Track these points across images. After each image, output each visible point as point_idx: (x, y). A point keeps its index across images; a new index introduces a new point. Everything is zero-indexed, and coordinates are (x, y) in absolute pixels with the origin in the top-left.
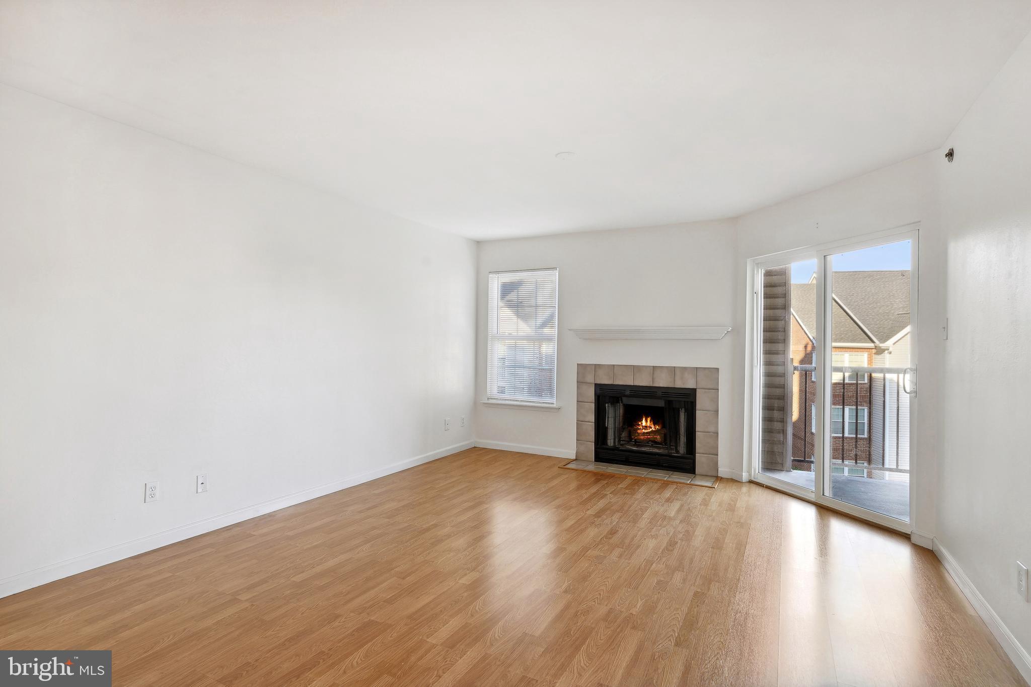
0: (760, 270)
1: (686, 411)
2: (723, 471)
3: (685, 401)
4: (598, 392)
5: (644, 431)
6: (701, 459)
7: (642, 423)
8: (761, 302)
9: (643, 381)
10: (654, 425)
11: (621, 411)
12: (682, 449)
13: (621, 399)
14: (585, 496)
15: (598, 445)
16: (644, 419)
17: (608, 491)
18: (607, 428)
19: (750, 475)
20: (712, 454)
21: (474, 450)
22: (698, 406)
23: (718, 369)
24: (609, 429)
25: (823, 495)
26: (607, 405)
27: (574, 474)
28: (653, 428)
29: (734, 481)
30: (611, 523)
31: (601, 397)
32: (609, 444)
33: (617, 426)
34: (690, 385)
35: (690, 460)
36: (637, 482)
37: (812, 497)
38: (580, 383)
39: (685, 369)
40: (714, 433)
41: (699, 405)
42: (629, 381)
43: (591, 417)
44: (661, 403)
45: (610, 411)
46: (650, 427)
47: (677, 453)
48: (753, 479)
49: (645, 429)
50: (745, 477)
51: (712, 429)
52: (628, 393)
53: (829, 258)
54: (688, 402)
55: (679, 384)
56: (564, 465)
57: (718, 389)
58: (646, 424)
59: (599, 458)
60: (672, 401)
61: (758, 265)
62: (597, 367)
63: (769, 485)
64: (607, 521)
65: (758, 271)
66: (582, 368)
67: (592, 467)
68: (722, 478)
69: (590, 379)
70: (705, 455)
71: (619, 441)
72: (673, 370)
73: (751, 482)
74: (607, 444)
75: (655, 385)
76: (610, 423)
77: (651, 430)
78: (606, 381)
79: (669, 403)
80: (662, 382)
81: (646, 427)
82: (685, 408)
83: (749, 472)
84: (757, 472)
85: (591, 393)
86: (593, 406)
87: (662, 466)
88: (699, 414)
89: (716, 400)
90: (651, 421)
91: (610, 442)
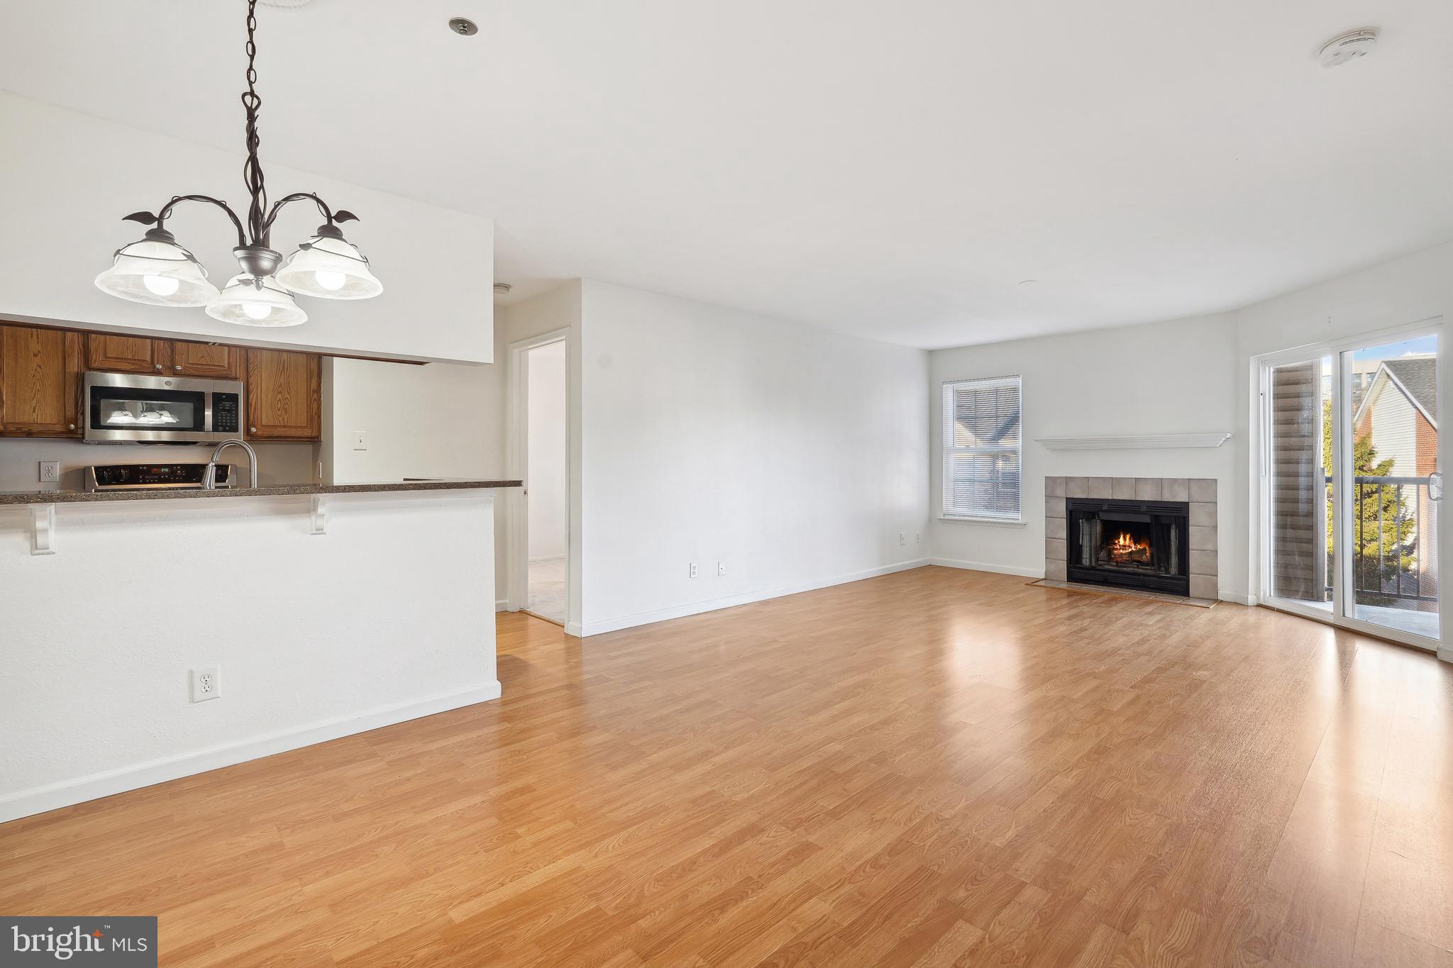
0: (1267, 368)
1: (1178, 527)
2: (1224, 592)
3: (1175, 517)
4: (1070, 508)
5: (1121, 551)
6: (1195, 581)
7: (1119, 542)
8: (1269, 403)
9: (1124, 494)
10: (1135, 544)
11: (1099, 528)
12: (1174, 570)
13: (1098, 514)
14: (1055, 606)
15: (1070, 564)
16: (1122, 536)
17: (1080, 603)
18: (1081, 547)
19: (1258, 598)
20: (1210, 575)
21: (930, 568)
22: (1191, 522)
23: (1216, 480)
24: (1083, 548)
25: (1344, 616)
26: (1081, 521)
27: (1044, 589)
28: (1133, 549)
29: (1239, 604)
30: (1081, 624)
31: (1073, 513)
32: (1084, 561)
33: (1093, 545)
34: (1181, 497)
35: (1183, 582)
36: (1114, 600)
37: (1331, 619)
38: (1049, 497)
39: (1175, 480)
40: (1212, 551)
41: (1192, 520)
42: (1107, 495)
43: (1063, 534)
44: (1147, 519)
45: (1084, 526)
46: (1130, 547)
47: (1166, 574)
48: (1262, 602)
49: (1123, 550)
50: (1252, 600)
51: (1209, 547)
52: (1105, 507)
53: (1346, 354)
54: (1179, 517)
55: (1167, 497)
56: (1033, 583)
57: (1217, 503)
58: (1124, 543)
59: (1071, 578)
60: (1158, 516)
61: (1264, 362)
62: (1068, 480)
63: (1281, 608)
64: (1079, 623)
65: (1265, 370)
66: (1051, 482)
67: (1065, 585)
68: (1222, 601)
69: (1061, 492)
70: (1202, 576)
71: (1097, 560)
72: (1159, 483)
73: (1259, 606)
74: (1082, 564)
75: (1137, 499)
76: (1086, 543)
77: (1130, 550)
78: (1079, 494)
79: (1156, 518)
80: (1147, 495)
81: (1124, 546)
82: (1176, 524)
83: (1257, 595)
84: (1268, 596)
85: (1062, 508)
86: (1064, 523)
87: (1149, 588)
88: (1192, 530)
89: (1213, 514)
90: (1130, 538)
91: (1086, 561)
